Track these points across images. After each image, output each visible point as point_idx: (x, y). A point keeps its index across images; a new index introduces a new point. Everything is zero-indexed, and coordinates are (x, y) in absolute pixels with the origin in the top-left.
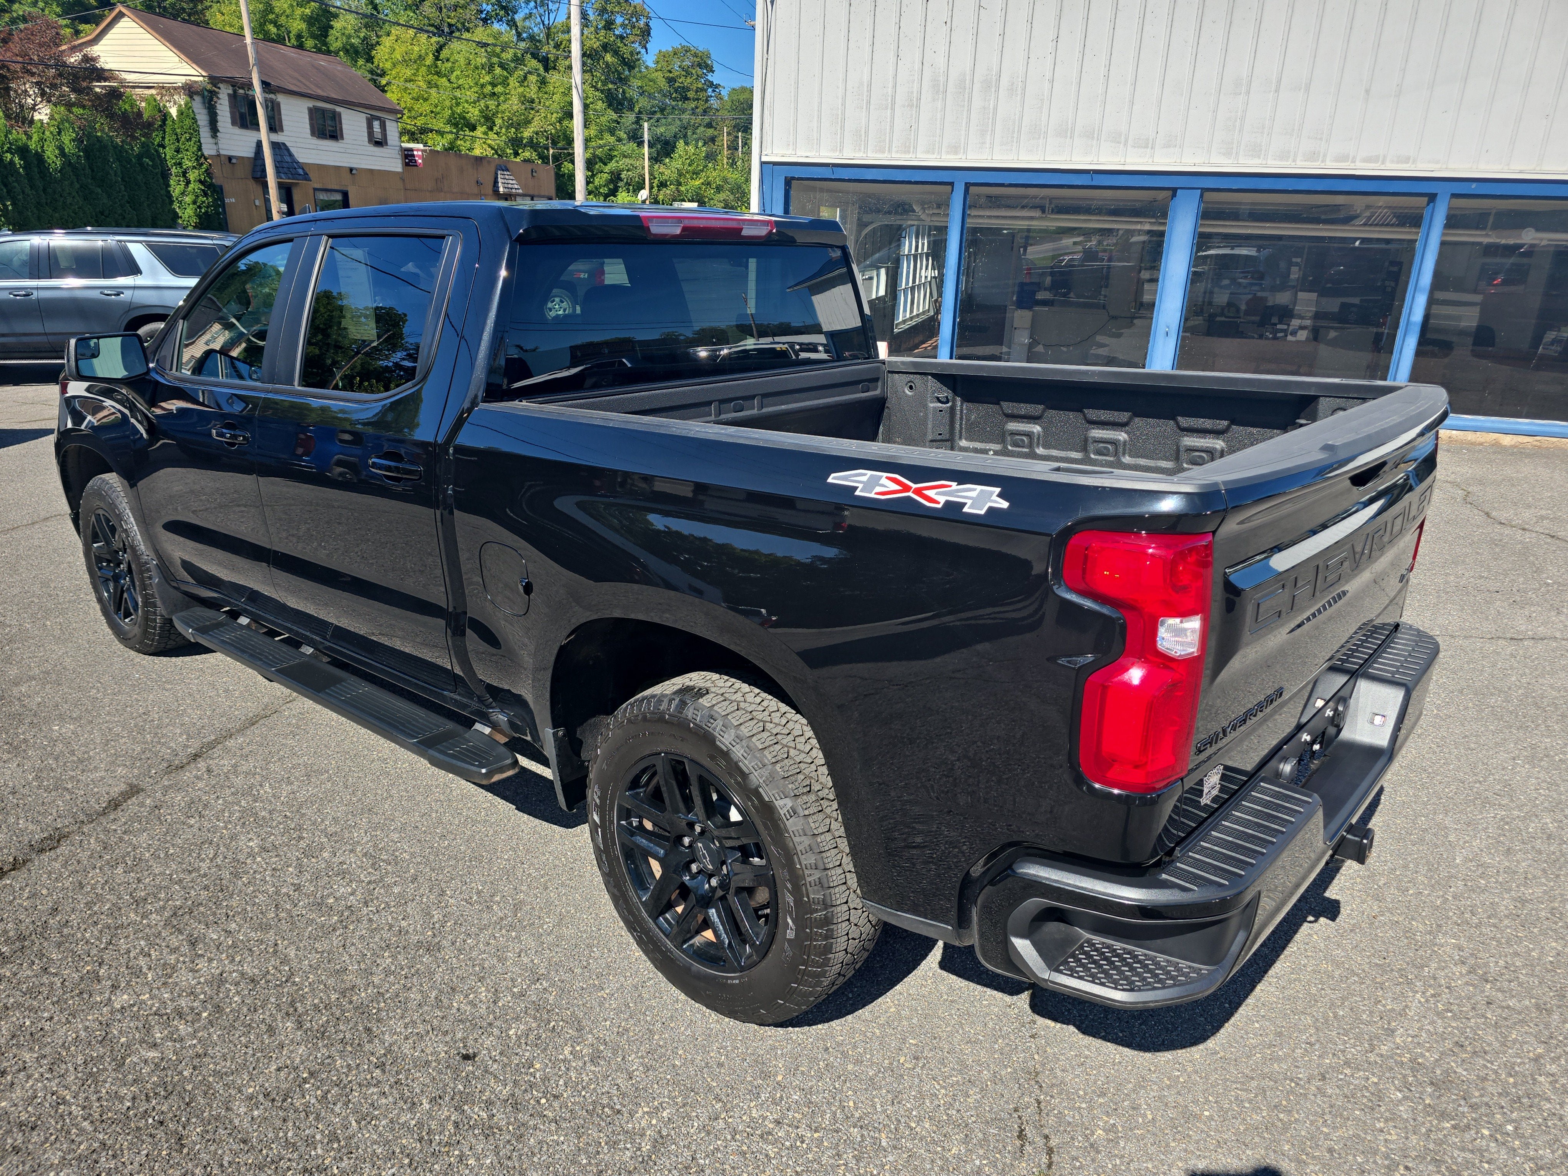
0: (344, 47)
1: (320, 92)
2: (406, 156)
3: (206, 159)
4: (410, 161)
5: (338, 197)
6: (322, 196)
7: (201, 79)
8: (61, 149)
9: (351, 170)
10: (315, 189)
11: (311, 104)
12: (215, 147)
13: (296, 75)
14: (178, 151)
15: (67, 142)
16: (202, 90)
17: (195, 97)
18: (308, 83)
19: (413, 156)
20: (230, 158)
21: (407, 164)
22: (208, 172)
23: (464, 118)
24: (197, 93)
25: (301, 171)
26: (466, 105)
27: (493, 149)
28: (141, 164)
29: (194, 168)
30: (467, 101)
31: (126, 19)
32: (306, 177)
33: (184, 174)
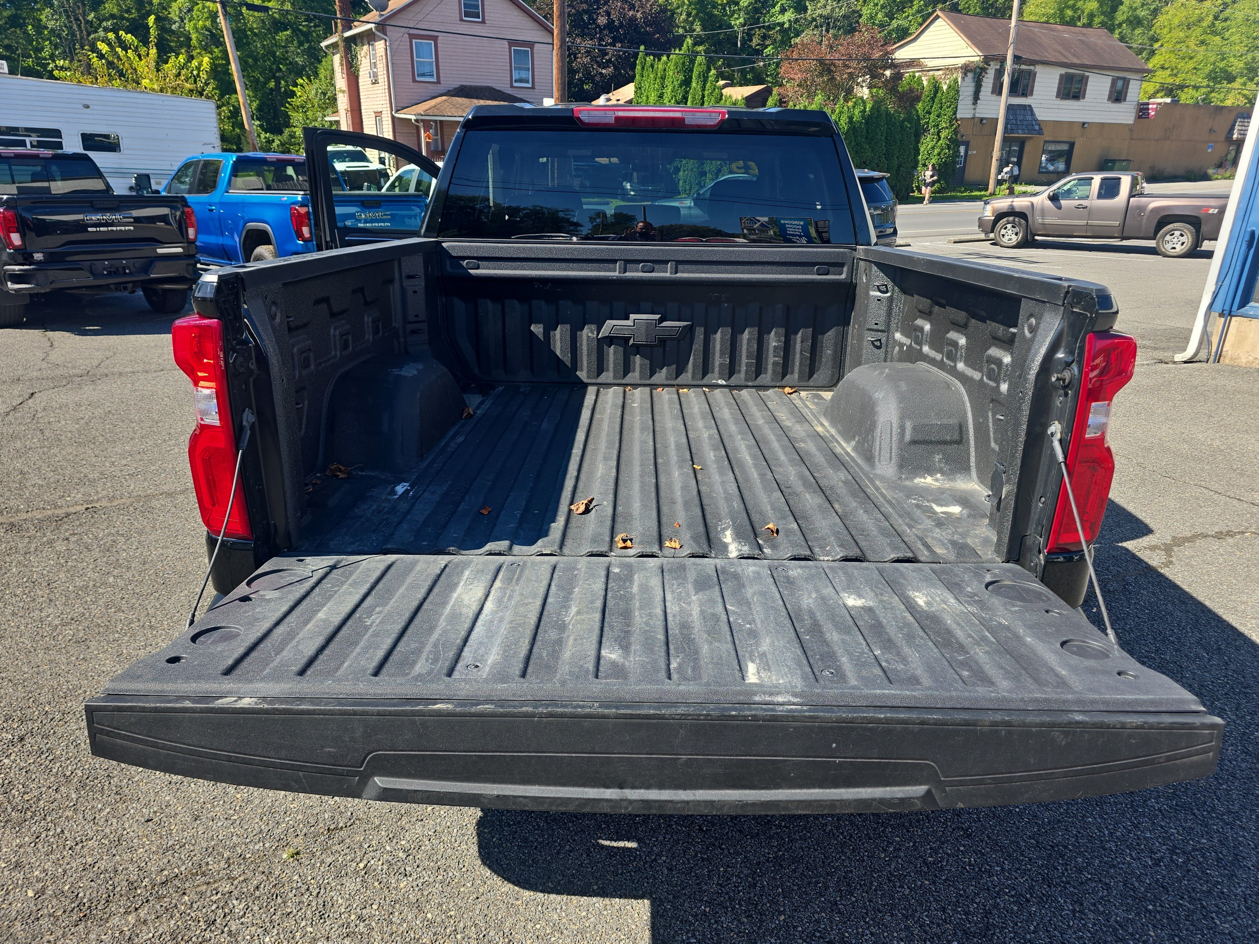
0: (1128, 19)
1: (1076, 61)
2: (1141, 110)
3: (957, 121)
4: (1144, 114)
5: (1065, 147)
6: (1052, 147)
7: (977, 59)
8: (851, 118)
9: (1084, 124)
10: (1046, 142)
11: (1063, 71)
12: (973, 112)
13: (1060, 48)
14: (938, 116)
15: (856, 113)
16: (975, 69)
17: (969, 74)
18: (1066, 54)
19: (1148, 109)
20: (982, 119)
21: (1140, 117)
22: (956, 132)
23: (1226, 71)
24: (971, 71)
25: (1037, 127)
26: (1232, 59)
27: (1247, 98)
28: (902, 127)
29: (947, 128)
30: (1234, 56)
31: (940, 20)
32: (1040, 132)
33: (939, 132)
